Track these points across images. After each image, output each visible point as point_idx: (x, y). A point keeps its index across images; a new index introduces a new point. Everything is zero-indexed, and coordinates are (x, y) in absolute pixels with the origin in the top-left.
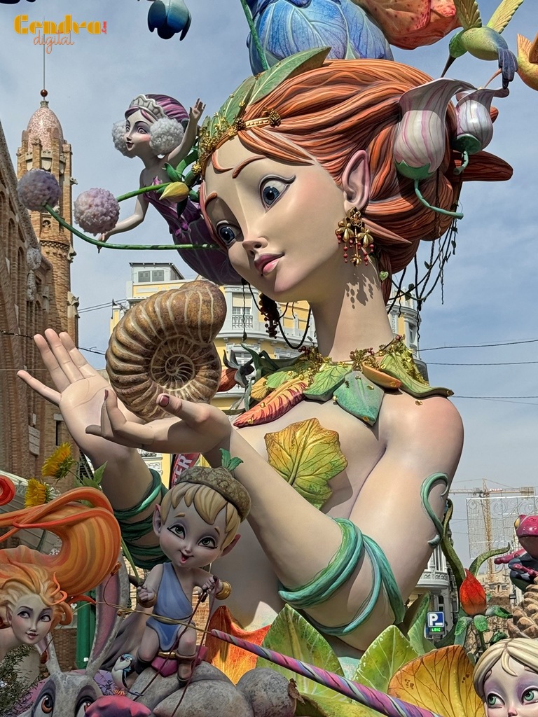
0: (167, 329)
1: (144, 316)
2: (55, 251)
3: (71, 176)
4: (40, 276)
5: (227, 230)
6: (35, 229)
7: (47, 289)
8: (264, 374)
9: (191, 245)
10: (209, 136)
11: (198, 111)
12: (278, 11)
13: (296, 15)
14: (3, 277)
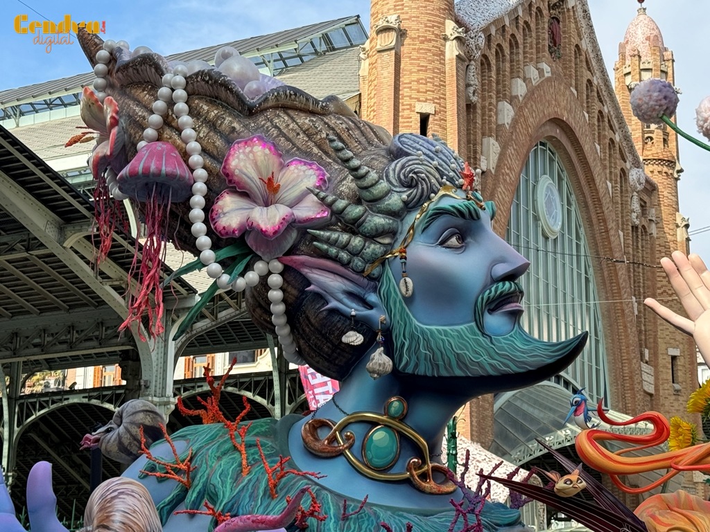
2: (660, 169)
4: (646, 198)
6: (637, 148)
7: (653, 211)
14: (605, 201)
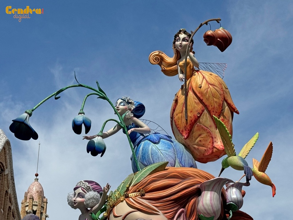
3: (46, 213)
10: (112, 200)
11: (107, 188)
12: (145, 145)
13: (153, 147)
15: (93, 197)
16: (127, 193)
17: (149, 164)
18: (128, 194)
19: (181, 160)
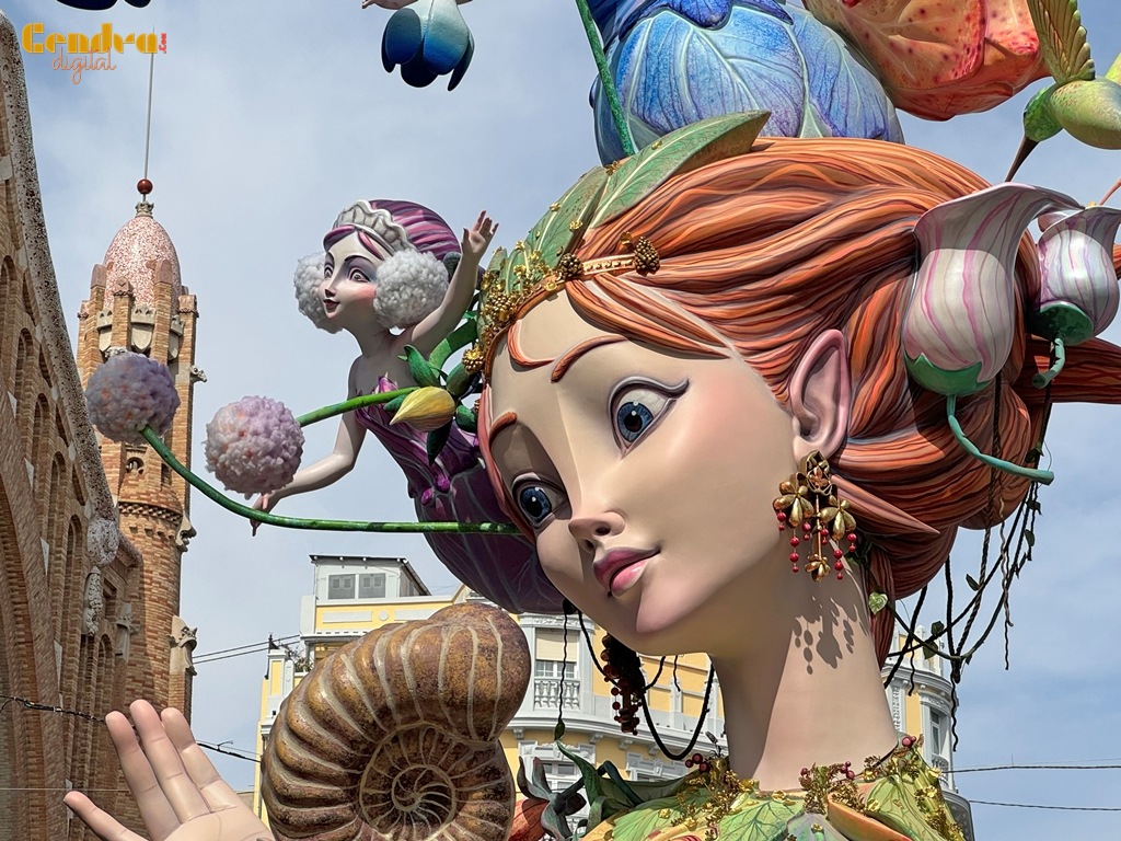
0: (400, 707)
1: (349, 677)
2: (149, 525)
3: (192, 363)
4: (116, 581)
5: (536, 495)
6: (109, 477)
7: (128, 608)
8: (607, 813)
9: (456, 525)
10: (502, 291)
11: (480, 237)
12: (657, 35)
13: (698, 44)
14: (34, 582)
15: (415, 279)
16: (572, 260)
17: (675, 125)
18: (578, 263)
19: (826, 107)
